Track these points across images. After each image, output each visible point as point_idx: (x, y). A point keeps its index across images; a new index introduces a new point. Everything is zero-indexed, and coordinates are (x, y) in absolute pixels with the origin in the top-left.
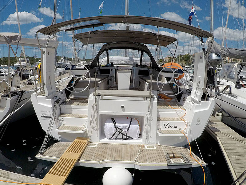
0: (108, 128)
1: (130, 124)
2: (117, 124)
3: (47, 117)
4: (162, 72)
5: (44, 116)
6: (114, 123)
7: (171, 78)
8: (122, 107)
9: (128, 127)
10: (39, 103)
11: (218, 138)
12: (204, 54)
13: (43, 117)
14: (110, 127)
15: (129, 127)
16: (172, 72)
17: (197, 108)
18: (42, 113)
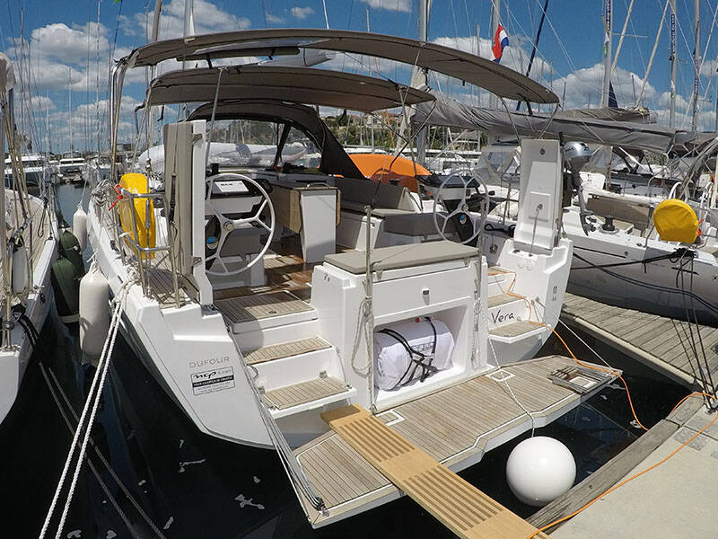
0: (394, 360)
1: (435, 334)
2: (411, 343)
3: (221, 380)
4: (444, 188)
5: (207, 379)
6: (402, 342)
7: (460, 200)
8: (426, 293)
9: (432, 344)
10: (177, 337)
11: (577, 319)
12: (561, 145)
13: (203, 384)
14: (396, 356)
15: (435, 343)
16: (462, 186)
17: (549, 263)
18: (196, 370)
